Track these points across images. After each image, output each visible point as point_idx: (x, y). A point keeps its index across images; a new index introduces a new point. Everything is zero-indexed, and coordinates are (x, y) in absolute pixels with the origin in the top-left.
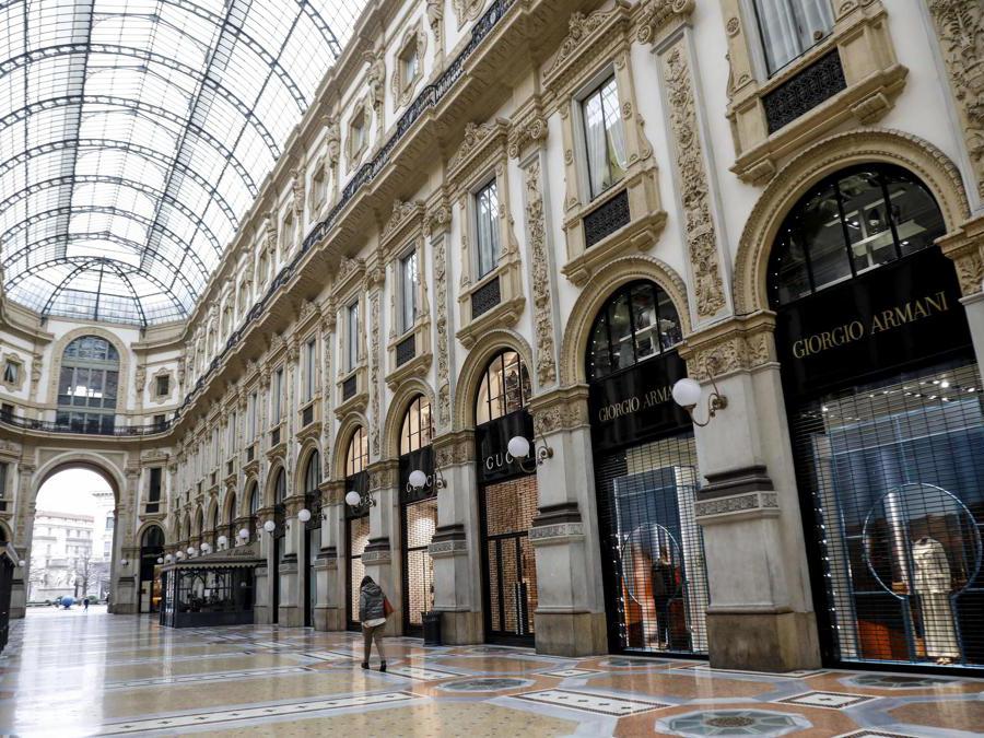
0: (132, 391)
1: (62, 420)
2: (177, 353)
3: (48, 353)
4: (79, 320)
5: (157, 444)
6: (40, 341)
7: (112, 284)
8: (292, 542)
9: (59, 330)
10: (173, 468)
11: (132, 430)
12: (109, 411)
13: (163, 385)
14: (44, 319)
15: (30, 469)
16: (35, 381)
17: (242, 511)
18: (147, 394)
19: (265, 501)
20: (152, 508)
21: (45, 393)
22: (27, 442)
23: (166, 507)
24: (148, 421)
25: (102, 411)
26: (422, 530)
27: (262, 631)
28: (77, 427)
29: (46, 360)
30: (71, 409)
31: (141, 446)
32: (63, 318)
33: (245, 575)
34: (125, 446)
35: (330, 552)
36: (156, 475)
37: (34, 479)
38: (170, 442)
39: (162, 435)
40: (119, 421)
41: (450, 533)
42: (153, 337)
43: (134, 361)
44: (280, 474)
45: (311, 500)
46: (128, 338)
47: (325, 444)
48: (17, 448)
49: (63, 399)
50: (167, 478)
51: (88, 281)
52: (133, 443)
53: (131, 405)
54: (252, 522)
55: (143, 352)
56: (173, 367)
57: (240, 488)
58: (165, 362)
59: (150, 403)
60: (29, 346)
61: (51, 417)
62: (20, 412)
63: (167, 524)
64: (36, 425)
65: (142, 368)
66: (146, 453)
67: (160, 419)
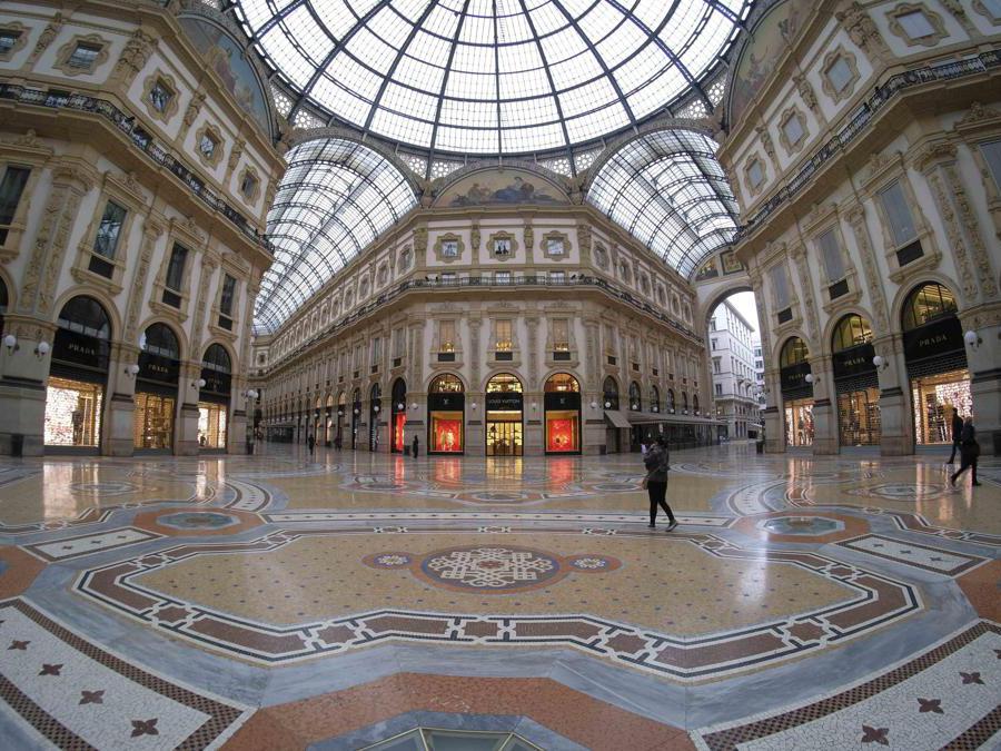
2: (268, 349)
5: (260, 381)
8: (303, 422)
10: (266, 391)
13: (262, 359)
17: (289, 411)
18: (256, 362)
19: (296, 410)
20: (258, 403)
23: (263, 403)
24: (257, 372)
26: (330, 423)
27: (295, 447)
33: (290, 430)
35: (312, 426)
36: (260, 392)
38: (265, 381)
39: (262, 378)
41: (333, 426)
42: (260, 341)
43: (252, 349)
44: (293, 405)
45: (308, 412)
47: (312, 399)
50: (263, 393)
54: (293, 415)
55: (255, 346)
56: (266, 352)
57: (290, 403)
58: (263, 350)
59: (257, 365)
63: (263, 409)
65: (255, 351)
66: (256, 383)
67: (261, 371)
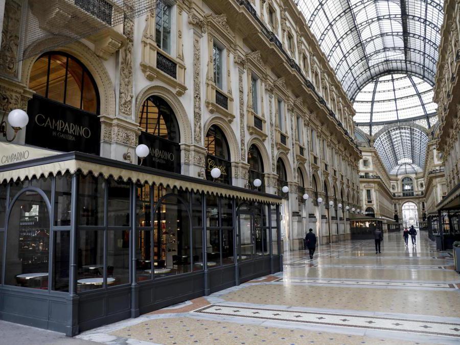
0: (416, 187)
1: (404, 194)
2: (423, 179)
3: (399, 182)
4: (403, 174)
5: (422, 197)
6: (397, 180)
7: (408, 167)
9: (400, 177)
10: (426, 202)
11: (417, 195)
12: (412, 191)
13: (422, 185)
14: (397, 175)
15: (400, 204)
16: (398, 188)
18: (419, 187)
20: (423, 210)
21: (400, 190)
22: (399, 199)
23: (426, 210)
24: (420, 193)
25: (411, 191)
28: (407, 195)
29: (399, 184)
30: (405, 192)
31: (420, 198)
32: (400, 174)
34: (416, 198)
36: (423, 203)
37: (401, 206)
38: (425, 197)
39: (423, 196)
40: (415, 193)
42: (418, 176)
46: (413, 176)
48: (397, 201)
49: (403, 190)
50: (425, 204)
51: (403, 167)
52: (418, 197)
53: (416, 190)
55: (417, 179)
59: (420, 189)
60: (395, 182)
61: (402, 194)
62: (396, 194)
64: (399, 196)
65: (417, 182)
66: (421, 199)
67: (422, 192)
